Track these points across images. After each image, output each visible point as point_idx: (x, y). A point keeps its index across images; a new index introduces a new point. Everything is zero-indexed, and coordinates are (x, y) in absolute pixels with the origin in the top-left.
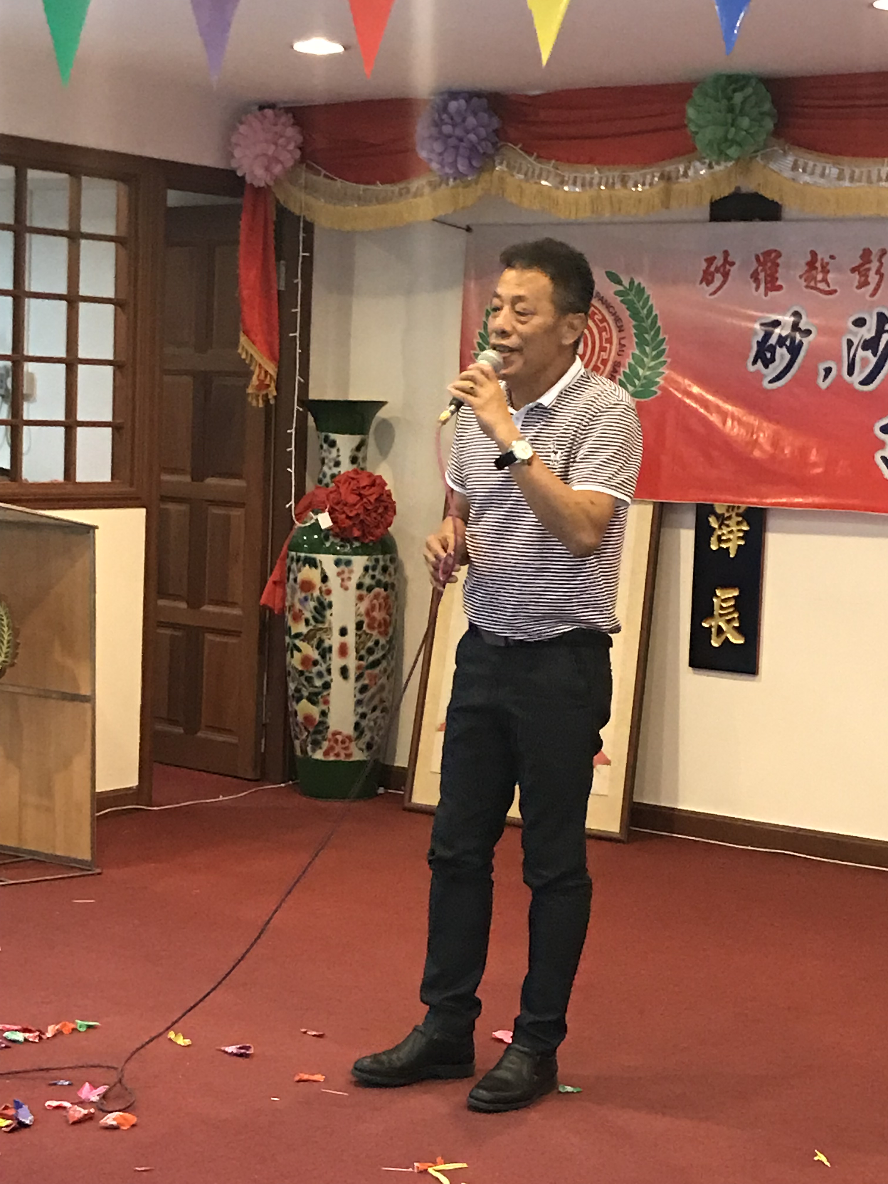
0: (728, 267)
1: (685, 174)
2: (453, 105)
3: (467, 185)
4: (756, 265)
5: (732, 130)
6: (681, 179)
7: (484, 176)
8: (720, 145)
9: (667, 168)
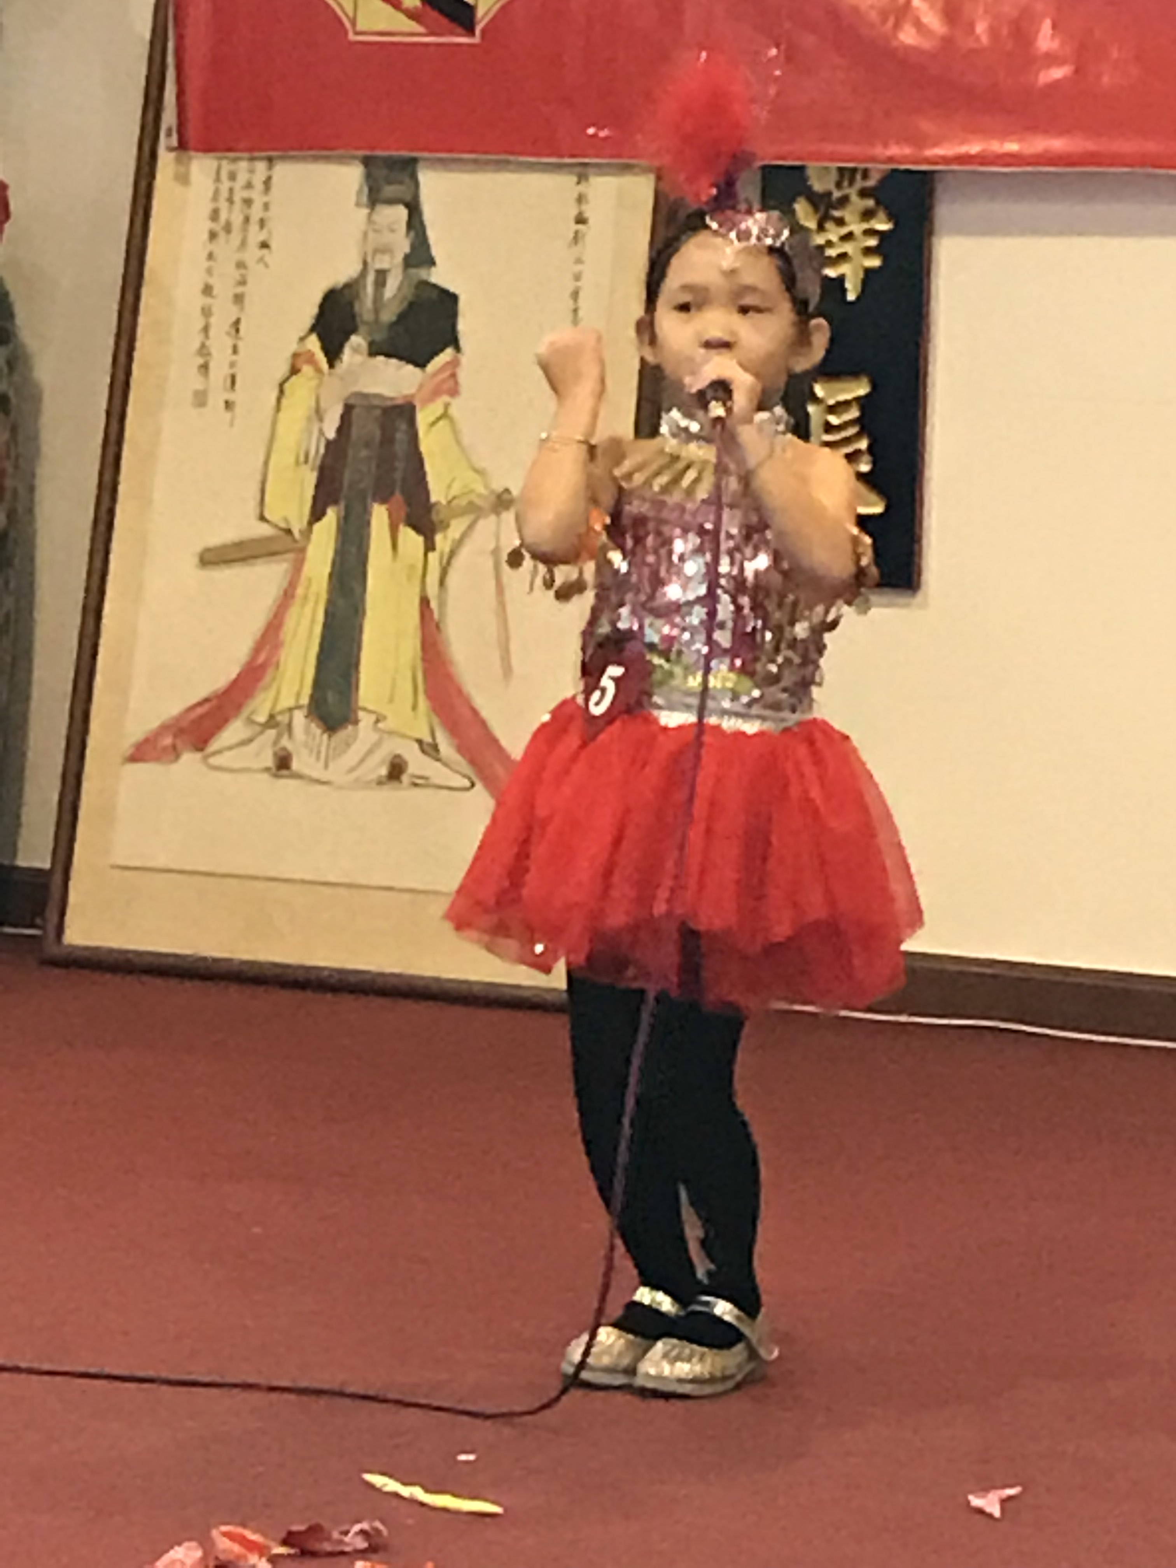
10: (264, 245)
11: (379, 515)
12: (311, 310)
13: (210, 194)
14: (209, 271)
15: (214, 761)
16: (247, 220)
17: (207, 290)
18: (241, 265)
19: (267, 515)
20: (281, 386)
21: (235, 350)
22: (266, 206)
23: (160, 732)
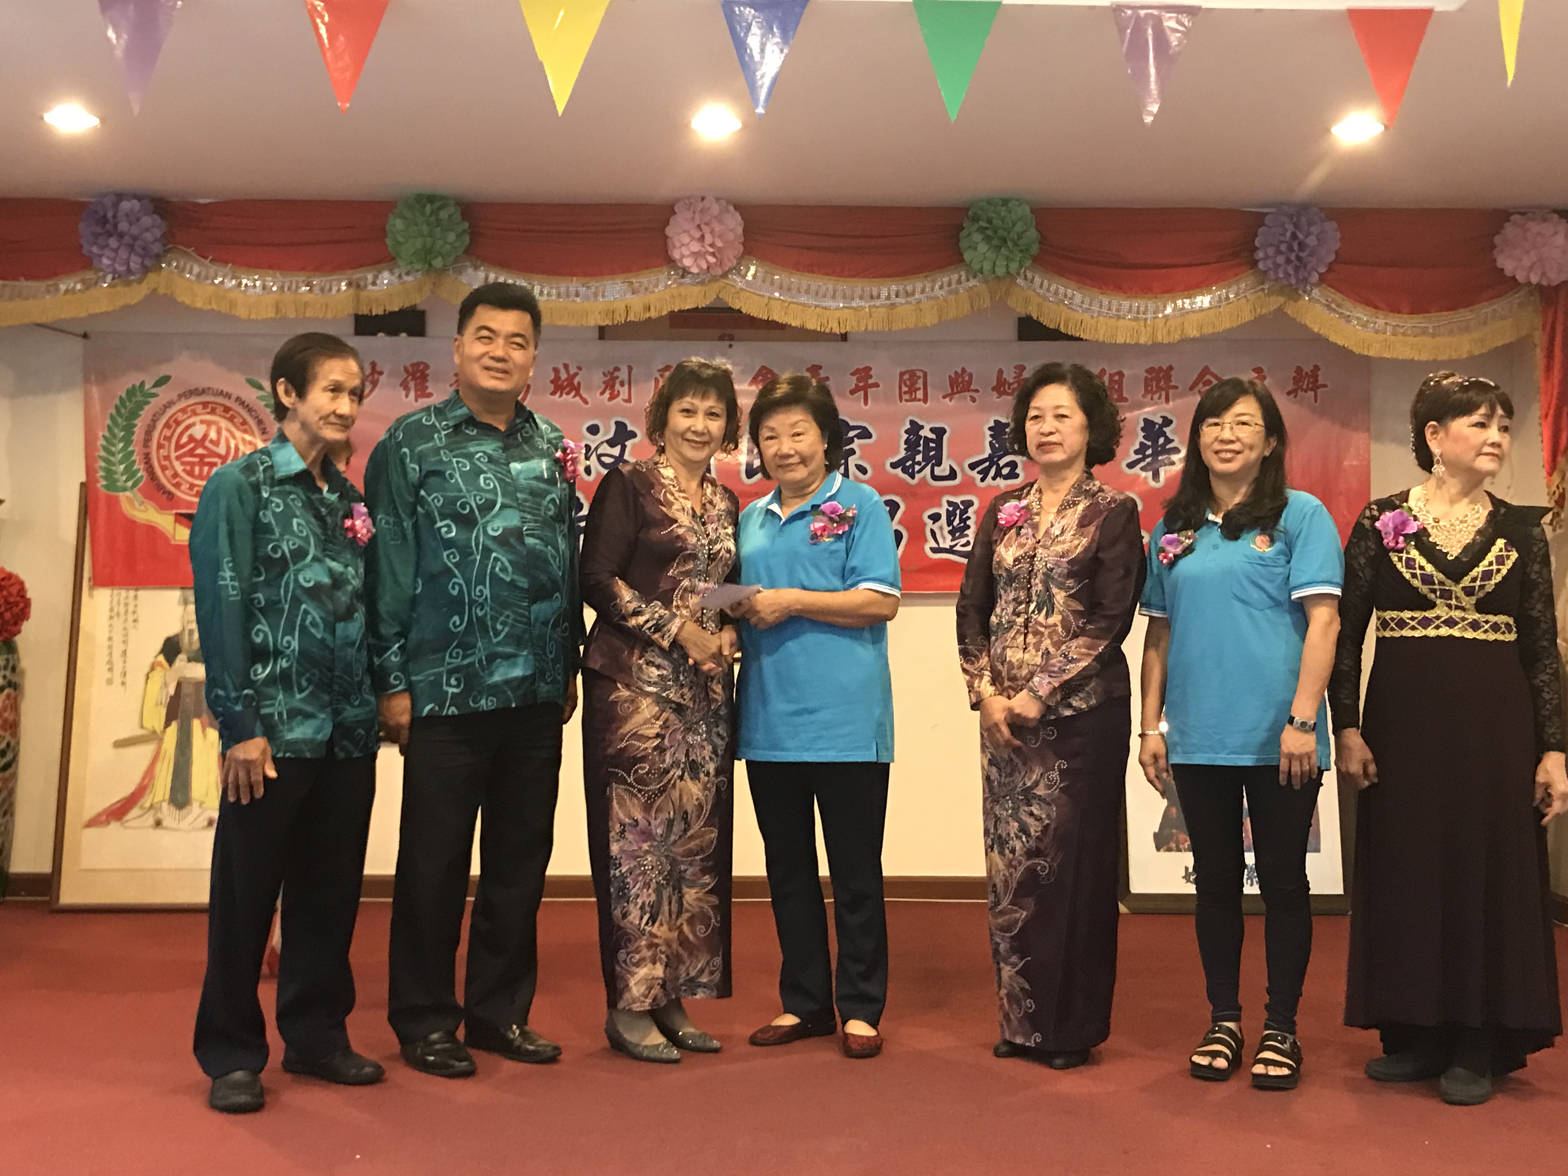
0: (376, 376)
1: (374, 283)
2: (125, 205)
3: (128, 284)
4: (405, 375)
5: (440, 242)
6: (370, 287)
7: (151, 276)
8: (426, 256)
9: (355, 277)
10: (135, 621)
11: (196, 724)
12: (159, 645)
13: (109, 601)
14: (110, 631)
15: (127, 824)
16: (127, 611)
17: (110, 639)
18: (125, 629)
19: (144, 726)
20: (148, 675)
21: (125, 662)
22: (135, 607)
23: (100, 815)
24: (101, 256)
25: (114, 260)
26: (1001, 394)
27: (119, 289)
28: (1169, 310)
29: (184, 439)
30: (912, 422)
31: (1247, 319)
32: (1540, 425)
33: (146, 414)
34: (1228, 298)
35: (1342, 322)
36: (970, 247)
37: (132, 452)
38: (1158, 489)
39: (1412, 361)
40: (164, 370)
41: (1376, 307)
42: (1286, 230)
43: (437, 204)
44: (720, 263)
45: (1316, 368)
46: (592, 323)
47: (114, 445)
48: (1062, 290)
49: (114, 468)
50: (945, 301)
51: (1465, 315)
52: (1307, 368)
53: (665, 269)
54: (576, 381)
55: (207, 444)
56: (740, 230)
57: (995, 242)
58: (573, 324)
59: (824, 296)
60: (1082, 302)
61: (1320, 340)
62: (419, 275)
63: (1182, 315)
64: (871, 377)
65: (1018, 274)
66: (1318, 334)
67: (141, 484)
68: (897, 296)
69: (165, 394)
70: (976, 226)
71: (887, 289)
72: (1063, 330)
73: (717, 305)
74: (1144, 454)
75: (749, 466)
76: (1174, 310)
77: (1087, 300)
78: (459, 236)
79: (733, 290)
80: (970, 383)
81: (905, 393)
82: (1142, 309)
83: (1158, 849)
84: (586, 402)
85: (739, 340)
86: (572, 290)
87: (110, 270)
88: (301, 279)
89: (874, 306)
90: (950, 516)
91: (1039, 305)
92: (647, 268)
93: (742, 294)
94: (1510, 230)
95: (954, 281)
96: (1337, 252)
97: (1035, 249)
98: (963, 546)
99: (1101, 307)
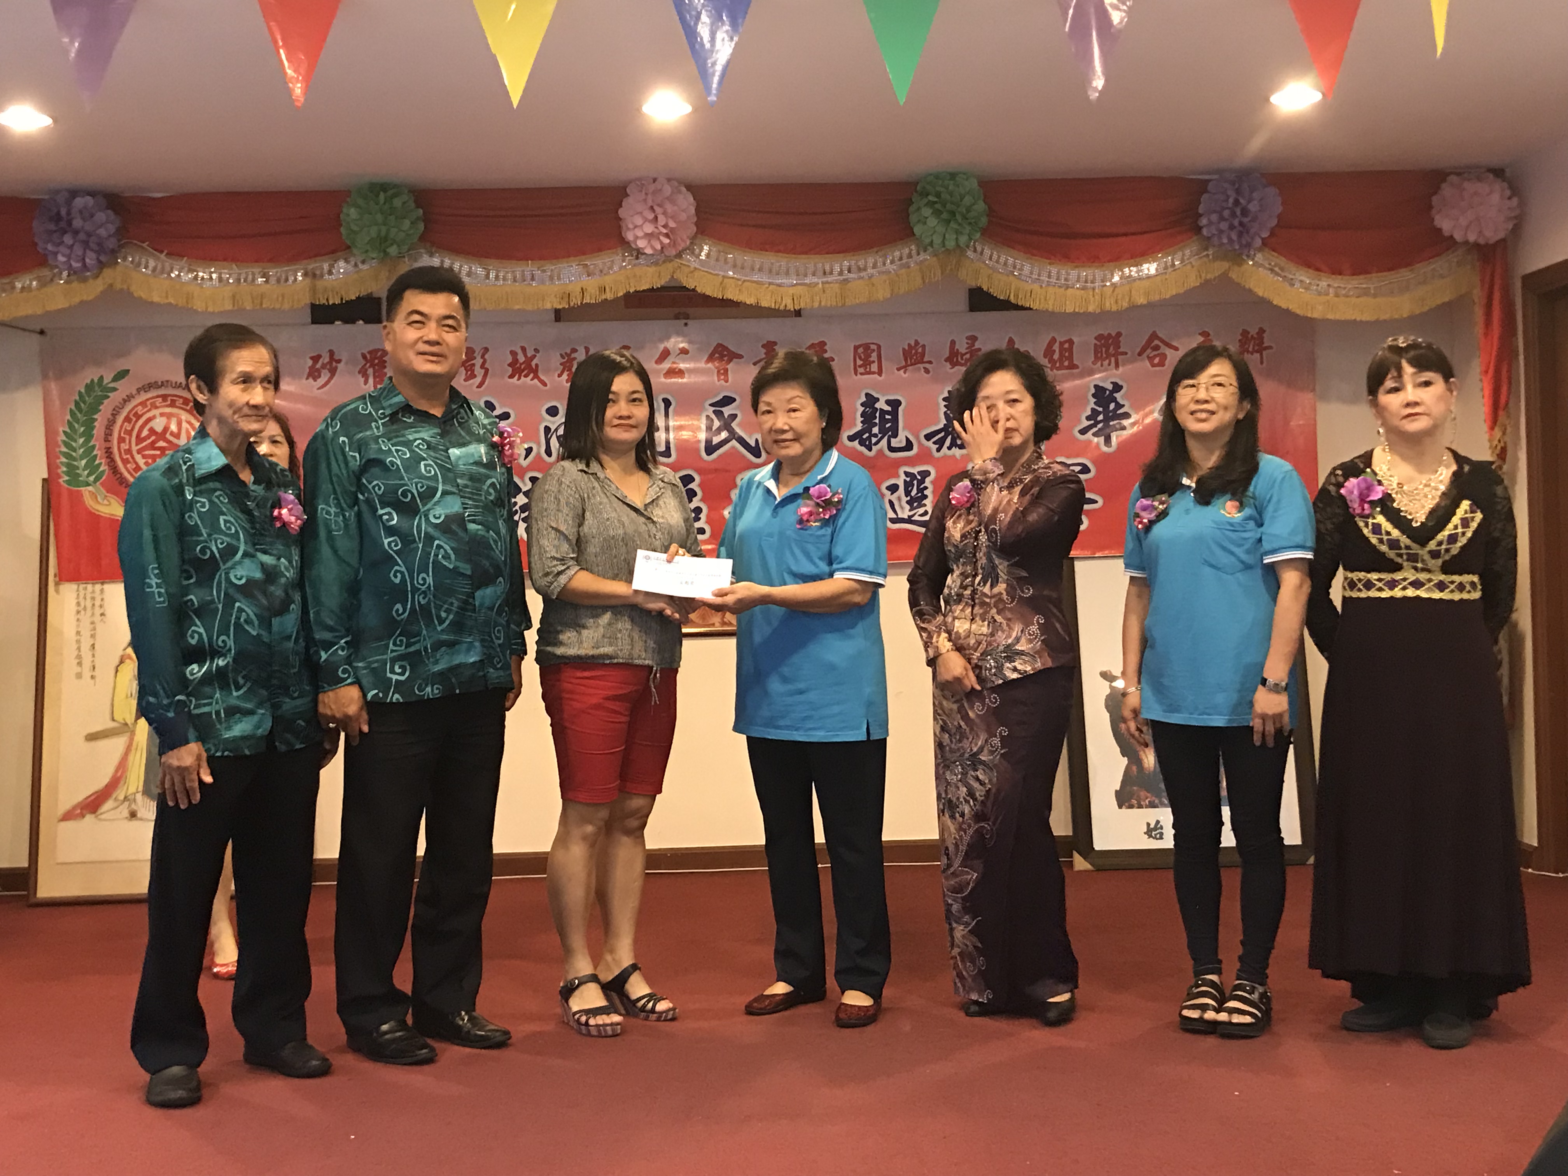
0: (334, 364)
4: (363, 362)
5: (394, 231)
6: (326, 276)
7: (107, 273)
8: (381, 244)
9: (310, 267)
10: (102, 614)
13: (75, 595)
14: (78, 626)
15: (103, 817)
16: (93, 605)
17: (78, 633)
18: (93, 623)
19: (115, 718)
20: (117, 667)
21: (93, 656)
22: (102, 600)
23: (74, 808)
24: (55, 254)
25: (69, 257)
26: (954, 365)
27: (75, 285)
28: (1116, 279)
29: (145, 433)
30: (867, 395)
31: (1192, 285)
32: (1481, 380)
33: (106, 407)
34: (1173, 265)
35: (1287, 285)
36: (919, 221)
37: (93, 447)
38: (1109, 454)
39: (1355, 320)
40: (122, 364)
41: (1318, 270)
42: (1228, 197)
43: (390, 193)
44: (674, 244)
45: (1262, 331)
46: (548, 306)
47: (75, 441)
48: (1011, 260)
49: (75, 463)
50: (897, 275)
51: (1404, 274)
52: (1253, 332)
53: (619, 250)
54: (533, 363)
55: (168, 436)
56: (693, 211)
57: (945, 216)
58: (529, 307)
59: (778, 274)
60: (1031, 273)
61: (1265, 303)
62: (374, 263)
63: (1129, 282)
64: (826, 351)
65: (968, 247)
66: (1262, 298)
67: (104, 478)
68: (849, 271)
69: (124, 388)
70: (925, 201)
71: (839, 264)
72: (1012, 299)
73: (673, 284)
74: (1095, 420)
75: (708, 442)
76: (1121, 278)
77: (1036, 271)
78: (412, 223)
79: (686, 270)
80: (923, 354)
81: (860, 366)
82: (1090, 278)
83: (1120, 807)
84: (545, 384)
85: (695, 318)
86: (528, 274)
87: (66, 267)
88: (257, 270)
89: (827, 282)
90: (908, 486)
91: (989, 276)
92: (600, 250)
93: (696, 274)
94: (1447, 190)
95: (905, 256)
96: (1279, 217)
97: (984, 220)
98: (921, 515)
99: (1049, 277)
